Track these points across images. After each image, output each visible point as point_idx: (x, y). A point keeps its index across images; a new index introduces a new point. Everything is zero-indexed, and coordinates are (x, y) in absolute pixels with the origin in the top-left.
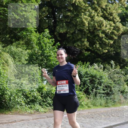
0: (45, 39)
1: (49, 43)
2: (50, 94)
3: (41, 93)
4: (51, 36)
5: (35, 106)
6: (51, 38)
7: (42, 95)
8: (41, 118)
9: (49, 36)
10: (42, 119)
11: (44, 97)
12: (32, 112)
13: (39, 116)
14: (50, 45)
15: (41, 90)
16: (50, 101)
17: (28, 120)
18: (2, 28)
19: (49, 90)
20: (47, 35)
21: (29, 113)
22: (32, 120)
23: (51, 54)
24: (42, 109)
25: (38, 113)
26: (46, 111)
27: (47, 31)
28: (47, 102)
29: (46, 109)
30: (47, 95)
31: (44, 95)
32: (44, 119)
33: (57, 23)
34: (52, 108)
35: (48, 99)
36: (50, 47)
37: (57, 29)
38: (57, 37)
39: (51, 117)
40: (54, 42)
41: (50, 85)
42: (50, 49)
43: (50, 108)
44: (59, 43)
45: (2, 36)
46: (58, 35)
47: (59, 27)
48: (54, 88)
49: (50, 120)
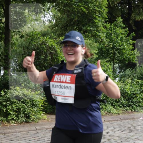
0: (118, 29)
1: (122, 34)
4: (125, 25)
5: (107, 106)
6: (124, 28)
8: (113, 120)
9: (123, 25)
10: (115, 122)
12: (103, 113)
13: (111, 118)
14: (123, 36)
16: (123, 101)
19: (123, 89)
20: (120, 24)
22: (104, 122)
23: (125, 46)
25: (110, 115)
26: (119, 112)
27: (120, 20)
28: (120, 102)
29: (119, 110)
32: (117, 122)
33: (132, 9)
34: (126, 109)
35: (122, 99)
36: (123, 38)
37: (133, 16)
38: (132, 26)
39: (125, 120)
40: (128, 32)
41: (123, 82)
42: (123, 40)
43: (123, 109)
44: (134, 33)
45: (69, 28)
46: (134, 24)
47: (135, 14)
48: (128, 86)
49: (124, 123)
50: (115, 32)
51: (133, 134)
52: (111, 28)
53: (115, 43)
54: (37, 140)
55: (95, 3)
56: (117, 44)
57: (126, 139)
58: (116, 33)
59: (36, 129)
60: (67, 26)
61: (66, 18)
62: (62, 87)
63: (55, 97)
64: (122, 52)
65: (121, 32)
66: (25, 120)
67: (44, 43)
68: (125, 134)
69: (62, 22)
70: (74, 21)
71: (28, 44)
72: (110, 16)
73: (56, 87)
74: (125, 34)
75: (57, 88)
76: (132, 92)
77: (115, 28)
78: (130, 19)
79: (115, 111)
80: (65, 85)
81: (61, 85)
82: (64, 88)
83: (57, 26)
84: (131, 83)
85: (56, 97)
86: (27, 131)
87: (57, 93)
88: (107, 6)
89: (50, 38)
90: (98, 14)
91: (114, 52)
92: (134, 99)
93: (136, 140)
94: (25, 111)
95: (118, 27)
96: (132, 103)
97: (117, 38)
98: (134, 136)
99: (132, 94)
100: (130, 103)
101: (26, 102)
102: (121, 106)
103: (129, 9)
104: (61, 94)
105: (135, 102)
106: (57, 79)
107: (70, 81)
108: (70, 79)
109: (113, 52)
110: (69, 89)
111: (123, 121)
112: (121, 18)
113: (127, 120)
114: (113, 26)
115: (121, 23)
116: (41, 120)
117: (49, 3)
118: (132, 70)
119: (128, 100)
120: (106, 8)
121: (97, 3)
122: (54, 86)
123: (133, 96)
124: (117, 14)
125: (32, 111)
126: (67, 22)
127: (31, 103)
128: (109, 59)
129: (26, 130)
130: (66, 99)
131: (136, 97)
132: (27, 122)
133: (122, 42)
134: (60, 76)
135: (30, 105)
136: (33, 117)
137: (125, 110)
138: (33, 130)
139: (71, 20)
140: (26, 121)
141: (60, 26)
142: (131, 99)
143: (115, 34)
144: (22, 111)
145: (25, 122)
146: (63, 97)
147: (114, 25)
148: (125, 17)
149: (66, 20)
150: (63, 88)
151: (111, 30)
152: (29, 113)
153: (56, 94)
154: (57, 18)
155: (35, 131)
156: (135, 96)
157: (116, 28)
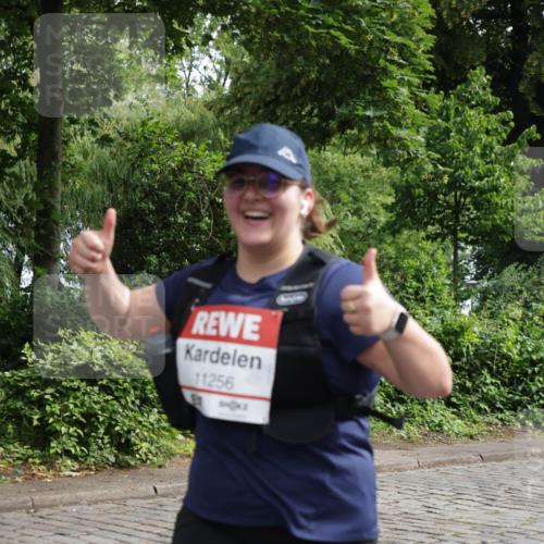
0: (472, 113)
1: (487, 132)
2: (492, 359)
3: (455, 353)
4: (499, 100)
5: (429, 408)
6: (497, 110)
7: (458, 363)
8: (453, 462)
9: (491, 98)
10: (459, 467)
11: (468, 371)
12: (411, 434)
13: (445, 453)
14: (493, 140)
15: (453, 338)
16: (492, 387)
17: (399, 470)
18: (284, 77)
19: (489, 341)
20: (481, 92)
21: (402, 438)
22: (415, 468)
23: (498, 179)
24: (460, 421)
25: (440, 440)
26: (474, 430)
27: (480, 79)
28: (477, 391)
29: (475, 422)
30: (478, 363)
31: (464, 360)
32: (465, 467)
33: (527, 38)
34: (501, 420)
35: (486, 379)
36: (492, 149)
37: (530, 65)
38: (527, 101)
39: (499, 459)
40: (512, 124)
41: (493, 316)
42: (493, 155)
43: (492, 418)
44: (533, 128)
45: (283, 110)
46: (534, 95)
47: (540, 55)
48: (511, 332)
49: (492, 473)
50: (463, 123)
51: (528, 515)
52: (446, 108)
53: (463, 168)
54: (160, 535)
55: (384, 15)
56: (470, 171)
57: (501, 534)
58: (464, 130)
59: (153, 493)
60: (277, 101)
61: (272, 72)
62: (223, 358)
63: (193, 396)
64: (489, 201)
65: (485, 124)
66: (112, 459)
67: (186, 165)
68: (497, 512)
69: (256, 85)
70: (303, 82)
71: (125, 171)
72: (442, 63)
73: (201, 355)
74: (500, 134)
75: (205, 360)
76: (525, 356)
77: (460, 108)
78: (520, 77)
79: (459, 425)
80: (235, 352)
81: (219, 349)
82: (230, 361)
83: (238, 101)
84: (522, 319)
85: (200, 399)
86: (123, 501)
87: (204, 382)
88: (430, 26)
89: (212, 148)
90: (396, 58)
91: (457, 203)
92: (532, 380)
93: (539, 536)
94: (114, 423)
95: (472, 107)
96: (525, 398)
97: (470, 147)
98: (532, 521)
99: (525, 360)
100: (517, 398)
101: (117, 389)
102: (482, 406)
103: (517, 38)
104: (220, 384)
105: (537, 393)
106: (206, 326)
107: (256, 337)
108: (256, 328)
109: (453, 200)
110: (251, 366)
111: (488, 464)
112: (484, 71)
113: (506, 459)
114: (452, 102)
115: (484, 89)
116: (174, 459)
117: (209, 16)
118: (526, 269)
119: (511, 383)
120: (428, 32)
121: (392, 17)
122: (194, 352)
123: (530, 371)
124: (470, 56)
125: (140, 423)
126: (276, 86)
127: (138, 393)
128: (437, 226)
129: (117, 496)
130: (239, 406)
131: (539, 372)
132: (121, 466)
133: (487, 163)
134: (214, 314)
135: (133, 403)
136: (145, 445)
137: (496, 420)
138: (143, 495)
139: (293, 80)
140: (116, 462)
141: (251, 102)
142: (520, 382)
143: (459, 131)
144: (103, 422)
145: (113, 465)
146: (228, 399)
147: (459, 97)
148: (502, 66)
149: (274, 80)
150: (226, 364)
151: (447, 119)
152: (129, 432)
153: (200, 385)
154: (240, 70)
155: (151, 501)
156: (536, 369)
157: (467, 108)
